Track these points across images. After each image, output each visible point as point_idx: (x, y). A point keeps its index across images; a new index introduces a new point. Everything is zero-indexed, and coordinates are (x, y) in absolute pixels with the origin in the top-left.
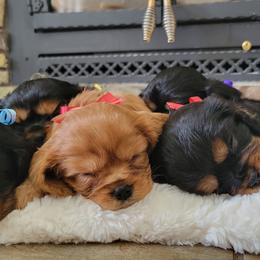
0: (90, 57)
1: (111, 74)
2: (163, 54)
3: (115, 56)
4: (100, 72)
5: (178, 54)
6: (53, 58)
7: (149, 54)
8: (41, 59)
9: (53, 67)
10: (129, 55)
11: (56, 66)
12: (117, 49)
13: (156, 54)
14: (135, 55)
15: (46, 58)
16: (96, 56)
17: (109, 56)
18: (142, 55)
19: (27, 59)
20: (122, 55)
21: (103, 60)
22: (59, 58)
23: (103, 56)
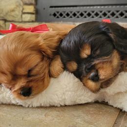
0: (75, 8)
1: (85, 17)
2: (114, 7)
3: (88, 7)
4: (80, 16)
5: (122, 7)
6: (56, 8)
7: (106, 7)
8: (51, 9)
9: (56, 13)
10: (95, 7)
11: (58, 12)
12: (89, 4)
13: (110, 7)
14: (99, 7)
15: (53, 8)
16: (78, 8)
17: (85, 8)
18: (102, 7)
19: (44, 9)
20: (92, 7)
21: (82, 9)
22: (59, 8)
23: (82, 8)
